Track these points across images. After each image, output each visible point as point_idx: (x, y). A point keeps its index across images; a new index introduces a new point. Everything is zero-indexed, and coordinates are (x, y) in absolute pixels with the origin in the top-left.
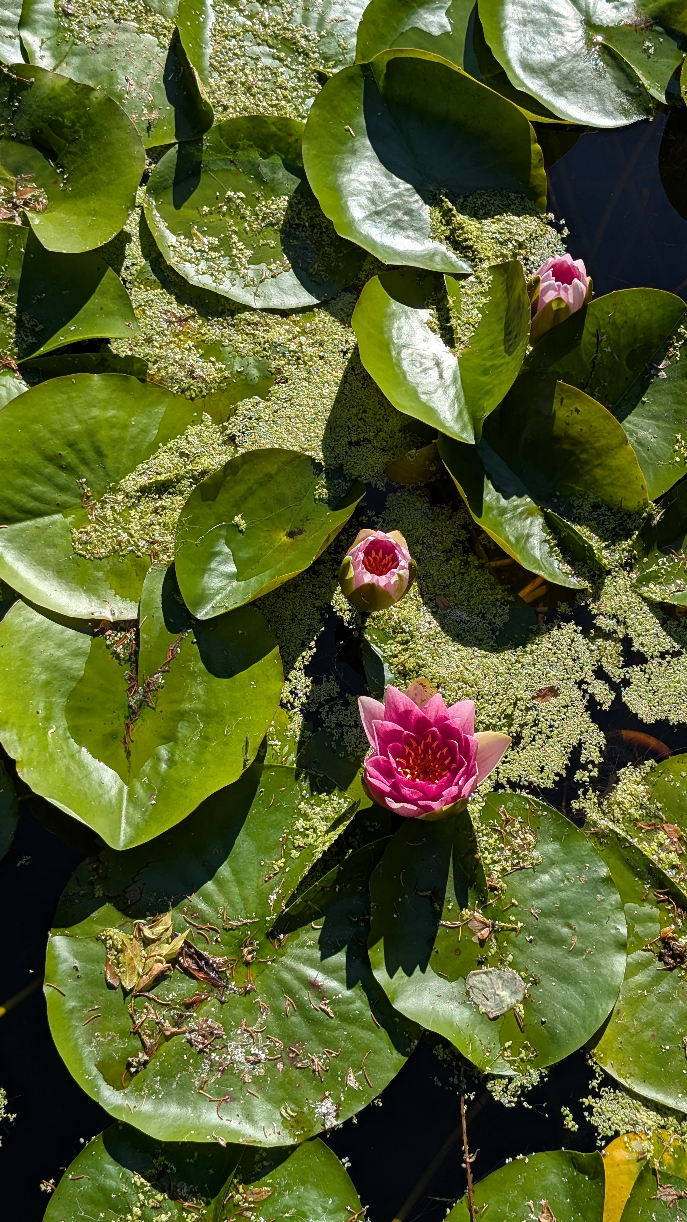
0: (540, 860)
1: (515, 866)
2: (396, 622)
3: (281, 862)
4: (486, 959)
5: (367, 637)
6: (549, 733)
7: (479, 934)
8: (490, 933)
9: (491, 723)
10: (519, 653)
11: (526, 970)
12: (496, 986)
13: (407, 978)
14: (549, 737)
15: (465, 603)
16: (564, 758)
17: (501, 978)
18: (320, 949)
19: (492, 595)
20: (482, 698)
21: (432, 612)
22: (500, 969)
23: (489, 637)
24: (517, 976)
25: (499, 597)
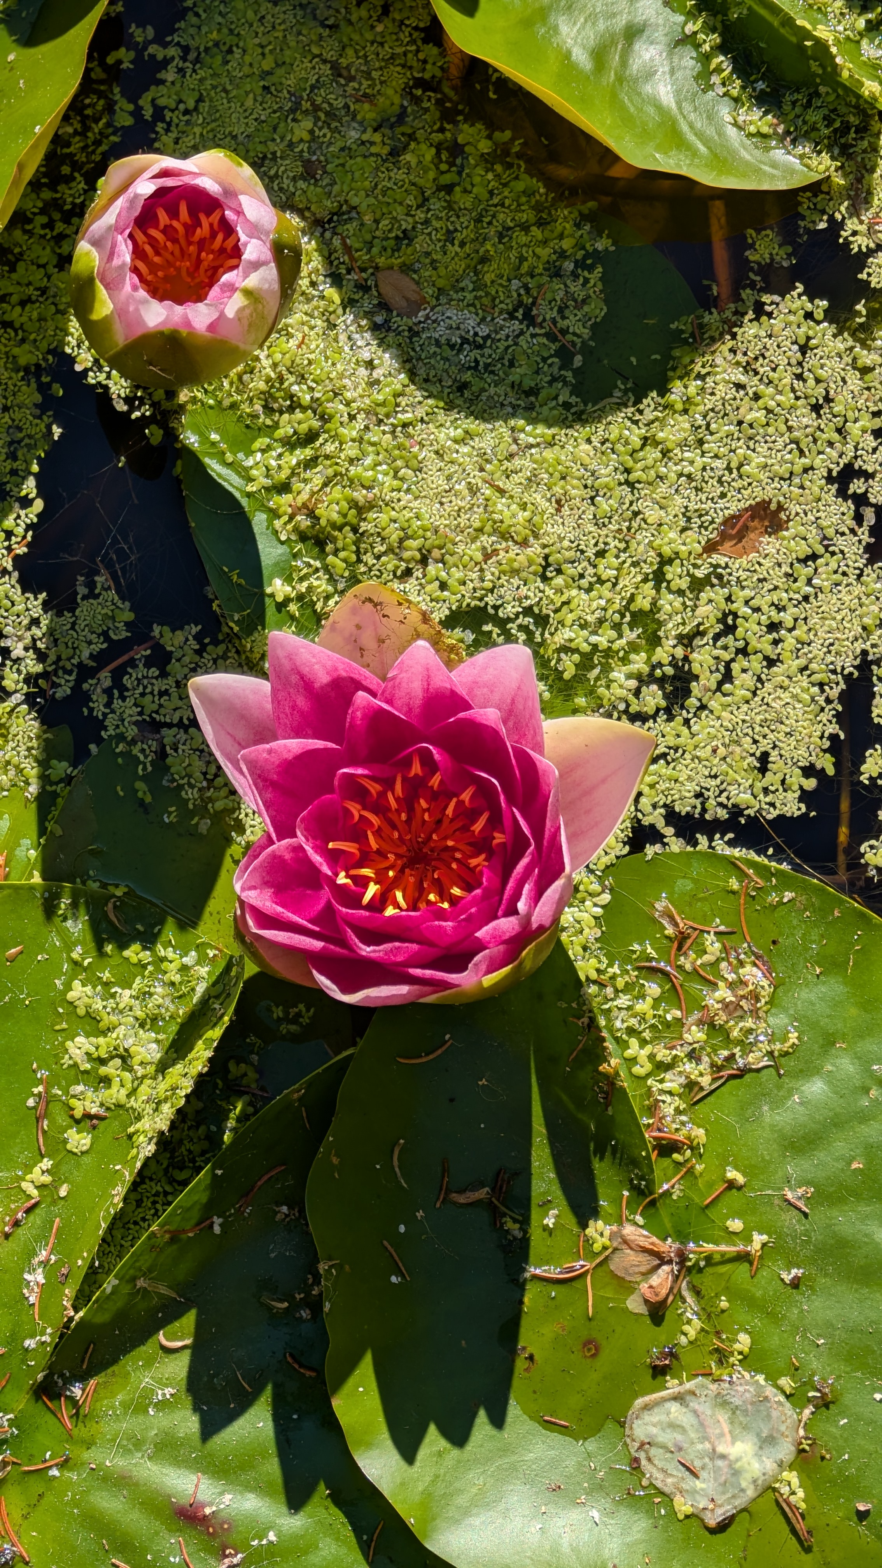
0: (793, 1037)
1: (720, 1068)
2: (268, 380)
3: (40, 1173)
4: (672, 1355)
5: (191, 439)
6: (769, 650)
7: (644, 1286)
8: (676, 1278)
9: (595, 646)
10: (649, 415)
11: (795, 1371)
12: (713, 1432)
13: (455, 1452)
14: (771, 662)
15: (466, 283)
16: (823, 717)
17: (725, 1404)
18: (196, 1409)
19: (545, 242)
20: (559, 571)
21: (375, 328)
22: (718, 1380)
23: (554, 380)
24: (770, 1391)
25: (567, 244)
